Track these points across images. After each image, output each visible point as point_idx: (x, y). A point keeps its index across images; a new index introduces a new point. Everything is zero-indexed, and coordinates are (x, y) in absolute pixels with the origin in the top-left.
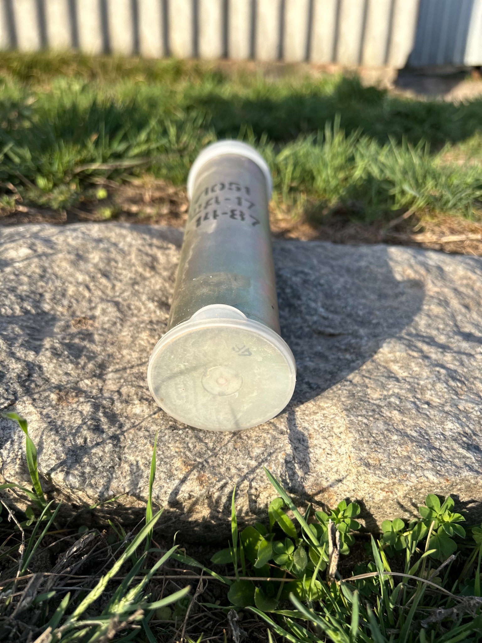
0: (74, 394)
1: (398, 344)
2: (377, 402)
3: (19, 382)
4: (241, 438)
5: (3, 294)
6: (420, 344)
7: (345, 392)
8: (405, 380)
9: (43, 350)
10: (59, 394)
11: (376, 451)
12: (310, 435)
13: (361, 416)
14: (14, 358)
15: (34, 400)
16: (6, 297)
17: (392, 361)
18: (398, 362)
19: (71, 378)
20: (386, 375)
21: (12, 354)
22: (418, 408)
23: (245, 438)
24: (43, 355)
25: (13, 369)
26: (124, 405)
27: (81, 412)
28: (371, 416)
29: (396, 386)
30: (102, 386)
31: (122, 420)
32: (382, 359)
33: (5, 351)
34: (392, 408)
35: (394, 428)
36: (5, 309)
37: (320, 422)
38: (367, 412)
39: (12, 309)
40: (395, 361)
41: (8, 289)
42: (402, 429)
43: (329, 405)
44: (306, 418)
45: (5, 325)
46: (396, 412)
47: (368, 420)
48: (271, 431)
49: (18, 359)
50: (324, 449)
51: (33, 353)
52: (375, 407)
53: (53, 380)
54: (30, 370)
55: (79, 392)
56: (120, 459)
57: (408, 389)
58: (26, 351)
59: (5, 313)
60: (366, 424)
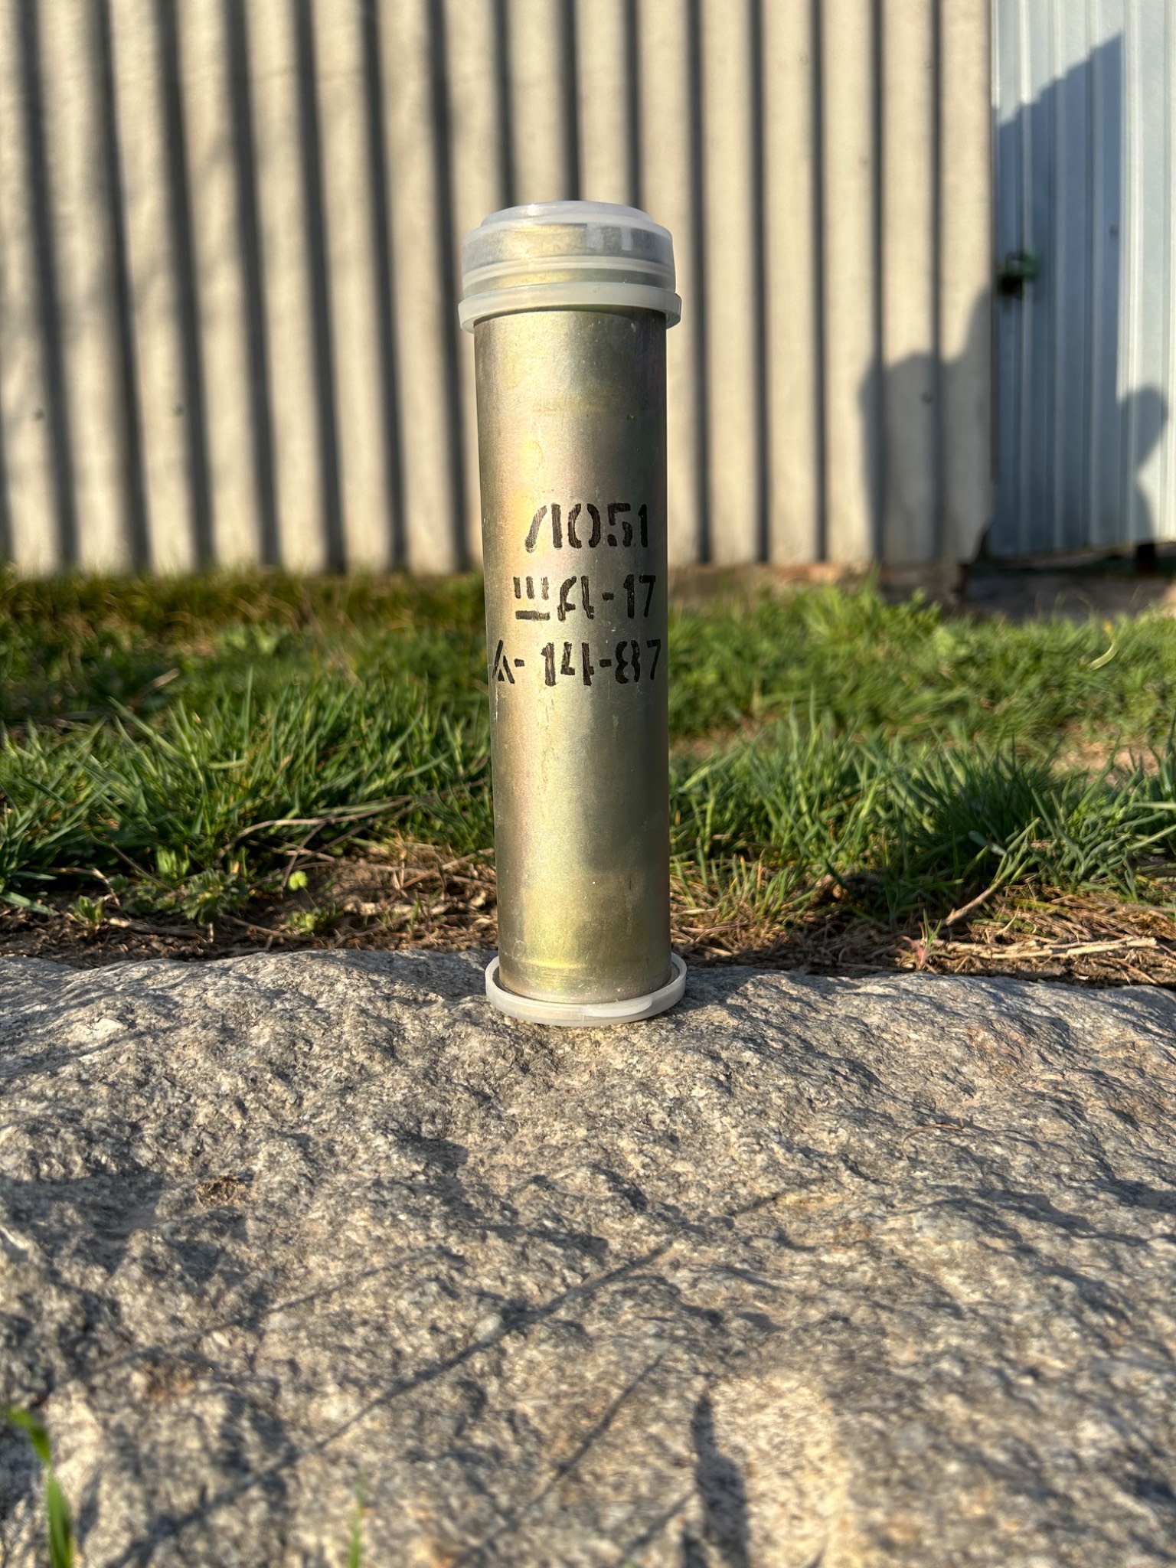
0: (187, 1372)
1: (957, 1220)
2: (908, 1373)
3: (61, 1346)
4: (577, 1479)
5: (49, 1130)
6: (1010, 1218)
7: (831, 1347)
8: (974, 1311)
9: (126, 1261)
10: (151, 1373)
11: (907, 1506)
12: (749, 1465)
13: (869, 1410)
14: (55, 1283)
15: (92, 1390)
16: (55, 1135)
17: (945, 1263)
18: (958, 1266)
19: (183, 1331)
20: (929, 1299)
21: (52, 1276)
22: (1008, 1387)
23: (588, 1478)
24: (124, 1275)
25: (51, 1313)
26: (302, 1397)
27: (199, 1420)
28: (895, 1411)
29: (954, 1330)
30: (255, 1350)
31: (294, 1436)
32: (921, 1259)
33: (38, 1269)
34: (944, 1389)
35: (951, 1442)
36: (49, 1164)
37: (773, 1430)
38: (884, 1400)
39: (65, 1165)
40: (951, 1264)
41: (61, 1117)
42: (972, 1444)
43: (793, 1384)
44: (740, 1421)
45: (44, 1203)
46: (953, 1400)
47: (886, 1420)
48: (651, 1459)
49: (65, 1288)
50: (783, 1505)
51: (102, 1270)
52: (901, 1387)
53: (142, 1338)
54: (89, 1312)
55: (199, 1364)
56: (284, 1542)
57: (983, 1335)
58: (86, 1267)
59: (49, 1176)
60: (882, 1434)
